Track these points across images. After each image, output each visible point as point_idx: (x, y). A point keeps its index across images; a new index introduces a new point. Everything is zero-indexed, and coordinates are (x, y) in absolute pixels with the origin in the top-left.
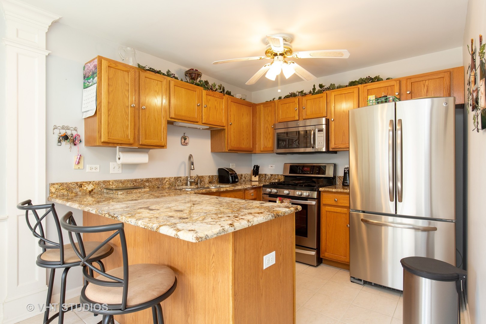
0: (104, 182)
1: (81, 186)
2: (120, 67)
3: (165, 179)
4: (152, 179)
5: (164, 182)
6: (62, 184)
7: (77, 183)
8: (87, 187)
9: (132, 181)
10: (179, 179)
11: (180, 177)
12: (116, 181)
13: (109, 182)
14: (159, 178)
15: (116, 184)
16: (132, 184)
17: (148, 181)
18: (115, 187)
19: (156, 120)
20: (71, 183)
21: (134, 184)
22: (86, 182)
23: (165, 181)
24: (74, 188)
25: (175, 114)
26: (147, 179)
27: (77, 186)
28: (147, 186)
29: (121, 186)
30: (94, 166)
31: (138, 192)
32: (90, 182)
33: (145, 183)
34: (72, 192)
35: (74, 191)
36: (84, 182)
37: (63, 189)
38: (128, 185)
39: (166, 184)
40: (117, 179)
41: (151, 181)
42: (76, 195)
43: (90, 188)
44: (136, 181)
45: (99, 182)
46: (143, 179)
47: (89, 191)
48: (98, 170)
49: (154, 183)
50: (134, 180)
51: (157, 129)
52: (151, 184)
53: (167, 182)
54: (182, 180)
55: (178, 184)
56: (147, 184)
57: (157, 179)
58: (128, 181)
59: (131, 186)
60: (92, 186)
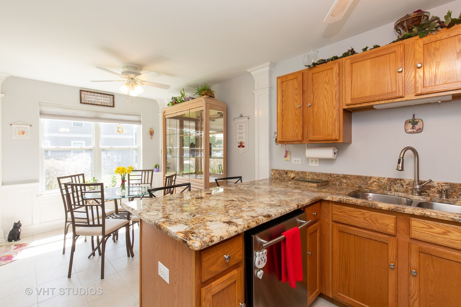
0: (302, 172)
1: (287, 173)
2: (290, 78)
3: (371, 178)
4: (351, 176)
5: (369, 182)
6: (276, 170)
7: (284, 171)
8: (291, 175)
9: (326, 175)
10: (398, 181)
11: (401, 180)
12: (311, 172)
13: (306, 173)
14: (360, 176)
15: (312, 176)
16: (327, 178)
17: (345, 177)
18: (310, 178)
19: (325, 113)
20: (281, 171)
21: (328, 178)
22: (289, 171)
23: (372, 181)
24: (283, 174)
25: (352, 99)
26: (343, 175)
27: (285, 173)
28: (344, 183)
29: (316, 178)
30: (297, 159)
31: (304, 185)
32: (292, 171)
33: (342, 179)
34: (282, 177)
35: (283, 176)
36: (288, 171)
37: (277, 174)
38: (323, 178)
39: (373, 185)
40: (312, 171)
41: (349, 178)
42: (284, 179)
43: (292, 175)
44: (331, 176)
45: (298, 172)
46: (339, 175)
47: (292, 178)
48: (300, 163)
49: (353, 181)
50: (329, 174)
51: (326, 122)
52: (349, 181)
53: (375, 183)
54: (405, 184)
55: (396, 188)
56: (344, 181)
57: (358, 177)
58: (323, 174)
59: (326, 179)
60: (294, 174)
